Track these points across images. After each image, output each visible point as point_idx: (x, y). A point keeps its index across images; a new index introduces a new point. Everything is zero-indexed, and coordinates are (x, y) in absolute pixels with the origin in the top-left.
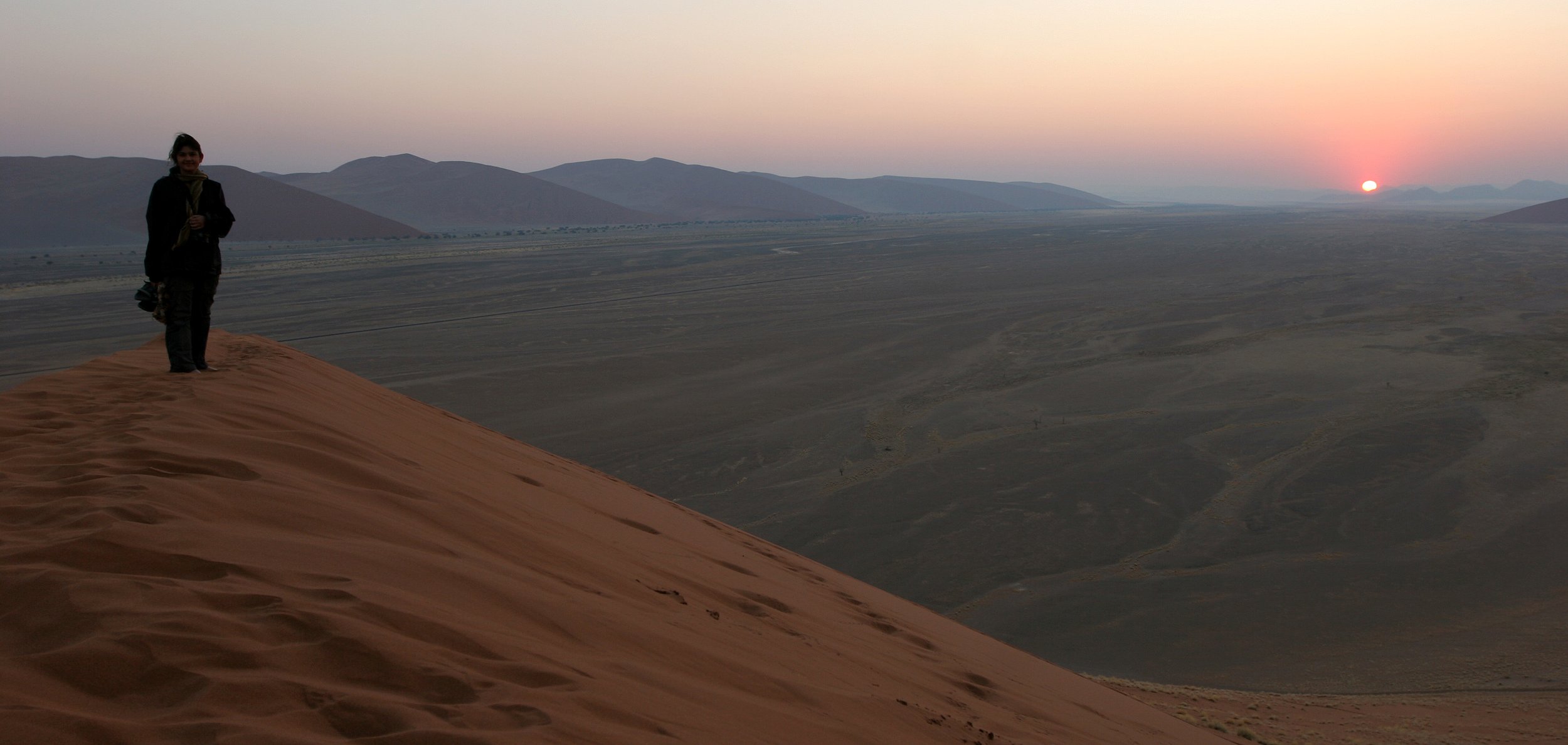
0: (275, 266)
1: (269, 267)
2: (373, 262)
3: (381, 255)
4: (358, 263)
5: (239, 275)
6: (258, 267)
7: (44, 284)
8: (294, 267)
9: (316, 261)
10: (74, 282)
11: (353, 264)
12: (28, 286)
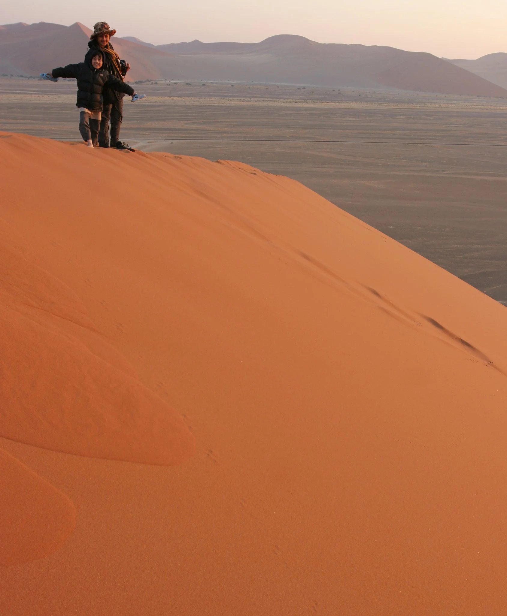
0: (437, 105)
1: (432, 105)
2: (486, 109)
3: (492, 106)
4: (479, 109)
5: (418, 108)
6: (429, 105)
7: (334, 102)
8: (446, 107)
9: (458, 105)
10: (346, 103)
11: (477, 109)
12: (328, 102)
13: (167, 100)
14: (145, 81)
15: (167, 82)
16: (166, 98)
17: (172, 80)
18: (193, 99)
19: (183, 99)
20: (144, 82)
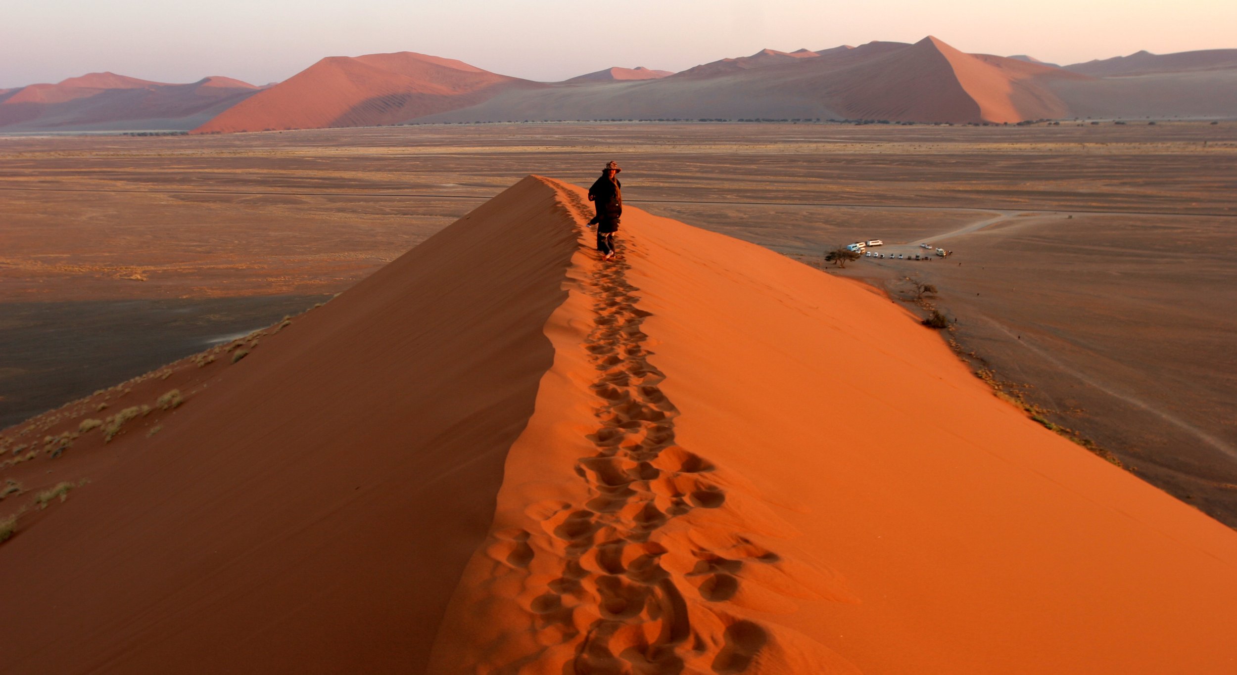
13: (1074, 147)
14: (1037, 122)
15: (1079, 122)
16: (1072, 145)
17: (1089, 118)
18: (1127, 145)
19: (1107, 145)
20: (1033, 123)
